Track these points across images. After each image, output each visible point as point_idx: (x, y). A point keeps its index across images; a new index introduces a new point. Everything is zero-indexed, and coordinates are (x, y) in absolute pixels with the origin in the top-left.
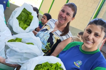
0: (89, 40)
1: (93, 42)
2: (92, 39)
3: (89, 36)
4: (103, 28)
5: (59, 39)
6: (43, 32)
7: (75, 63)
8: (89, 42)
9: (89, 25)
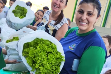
0: (82, 21)
1: (87, 22)
2: (86, 19)
3: (82, 17)
4: (95, 5)
5: (54, 29)
6: (40, 26)
7: (69, 47)
8: (83, 23)
9: (80, 5)
